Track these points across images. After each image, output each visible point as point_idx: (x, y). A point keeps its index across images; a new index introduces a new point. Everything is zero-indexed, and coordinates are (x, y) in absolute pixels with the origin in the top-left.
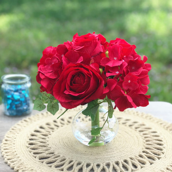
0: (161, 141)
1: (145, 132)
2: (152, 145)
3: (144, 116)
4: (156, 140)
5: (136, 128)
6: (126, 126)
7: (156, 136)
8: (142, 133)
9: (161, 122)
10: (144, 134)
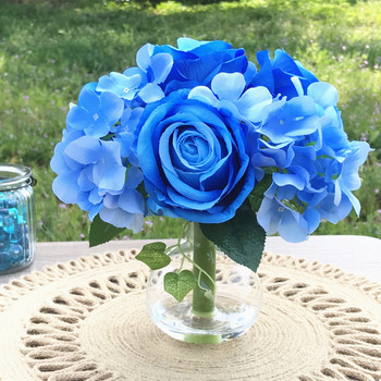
0: (374, 332)
1: (329, 311)
2: (353, 343)
3: (321, 271)
4: (361, 330)
5: (305, 300)
6: (278, 294)
7: (359, 320)
8: (322, 312)
9: (366, 286)
10: (328, 316)
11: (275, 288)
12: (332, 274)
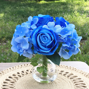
11: (61, 73)
12: (74, 70)
